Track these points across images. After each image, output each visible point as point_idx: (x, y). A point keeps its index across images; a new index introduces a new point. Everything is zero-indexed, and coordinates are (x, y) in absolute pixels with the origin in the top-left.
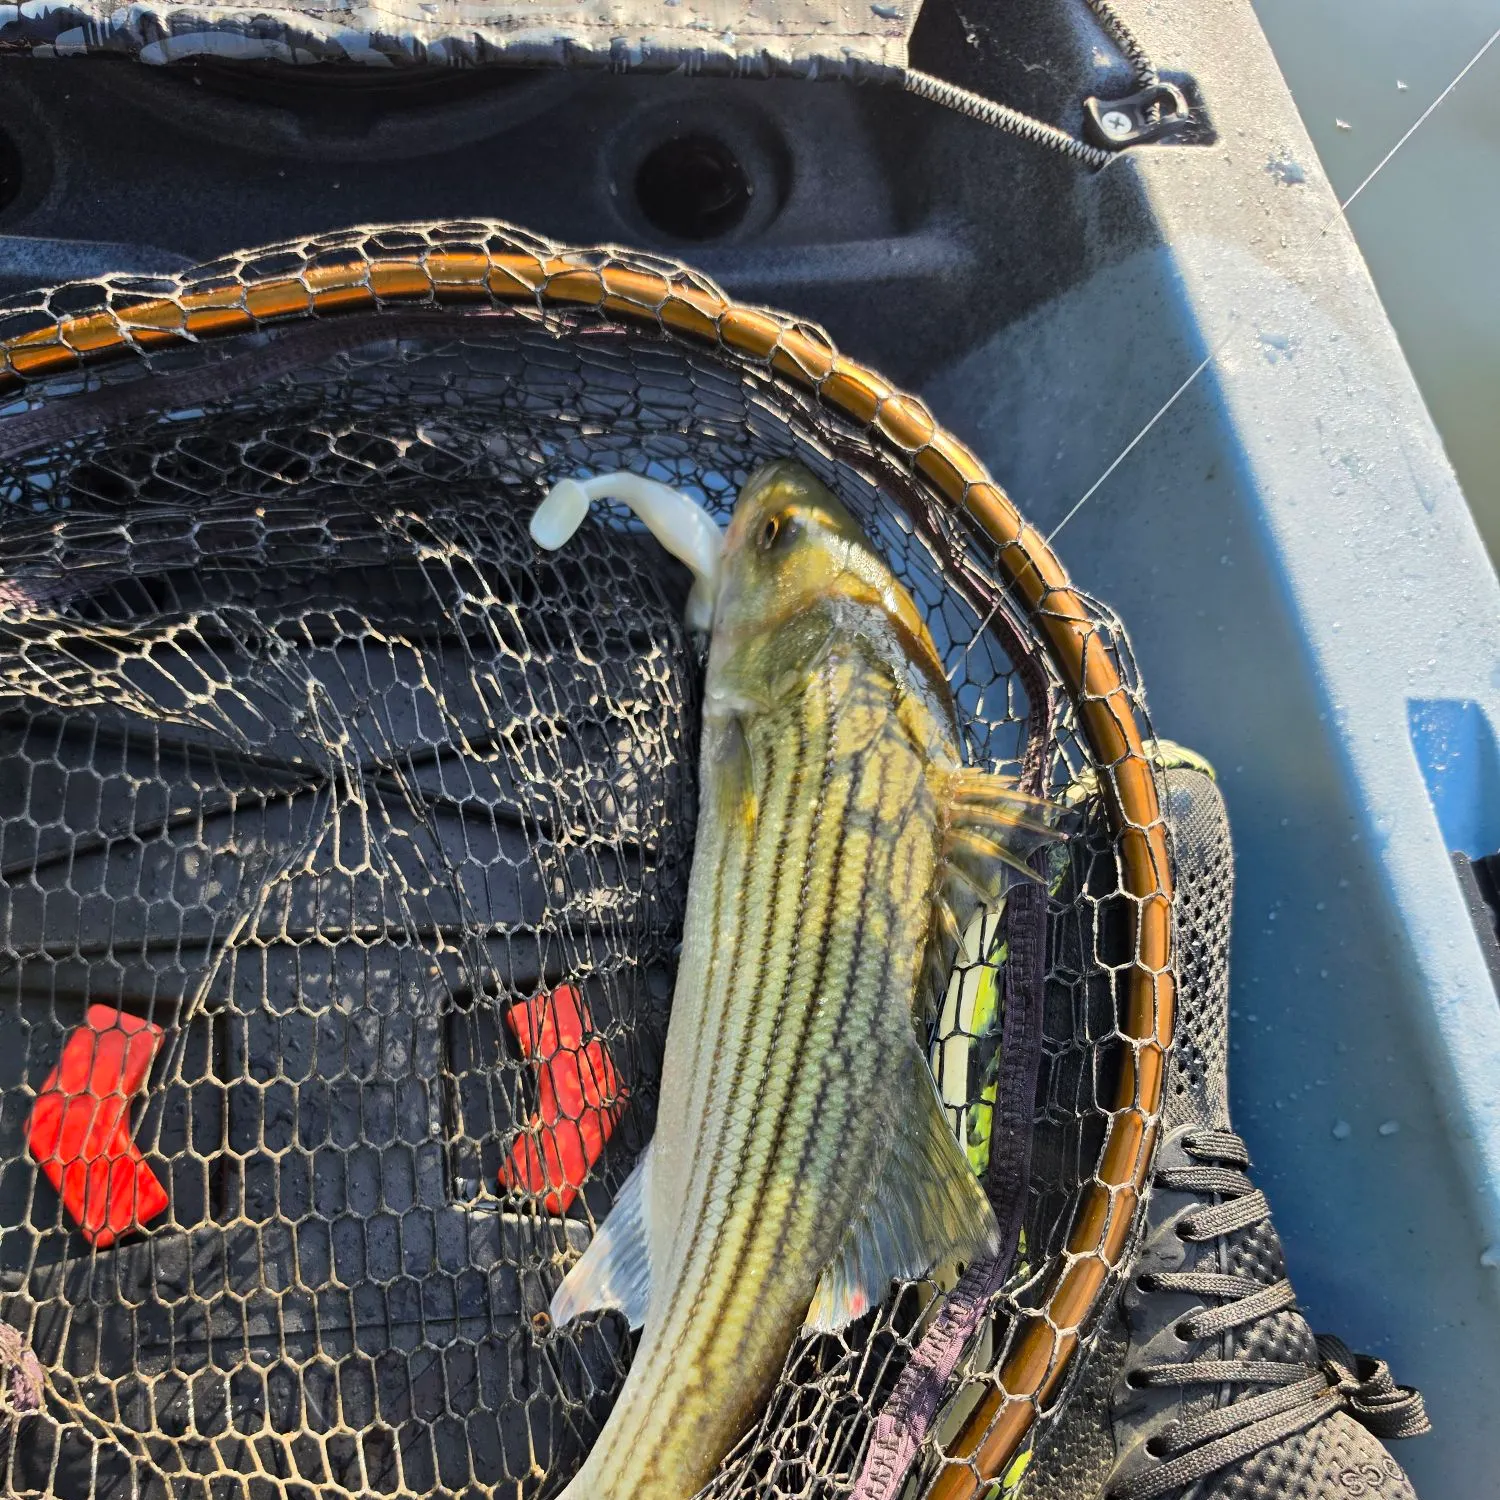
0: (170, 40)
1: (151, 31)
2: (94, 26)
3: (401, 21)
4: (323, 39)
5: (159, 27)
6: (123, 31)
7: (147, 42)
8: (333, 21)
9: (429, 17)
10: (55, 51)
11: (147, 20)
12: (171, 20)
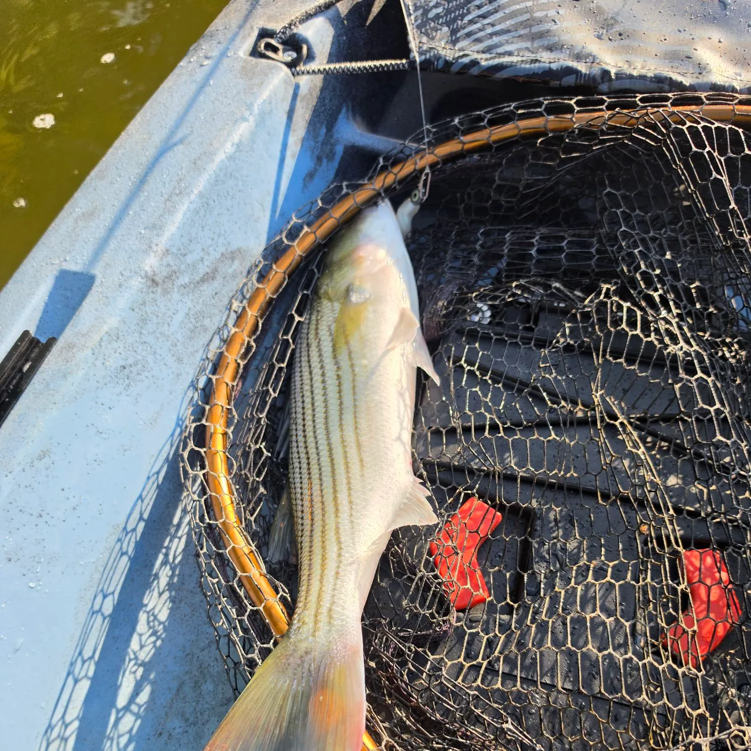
0: (614, 82)
1: (607, 78)
2: (581, 74)
3: (726, 79)
4: (688, 84)
5: (611, 76)
6: (594, 78)
7: (603, 82)
8: (692, 77)
9: (739, 78)
10: (560, 84)
11: (606, 73)
12: (616, 74)
